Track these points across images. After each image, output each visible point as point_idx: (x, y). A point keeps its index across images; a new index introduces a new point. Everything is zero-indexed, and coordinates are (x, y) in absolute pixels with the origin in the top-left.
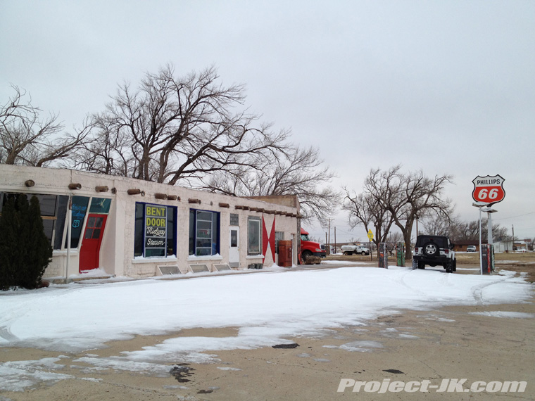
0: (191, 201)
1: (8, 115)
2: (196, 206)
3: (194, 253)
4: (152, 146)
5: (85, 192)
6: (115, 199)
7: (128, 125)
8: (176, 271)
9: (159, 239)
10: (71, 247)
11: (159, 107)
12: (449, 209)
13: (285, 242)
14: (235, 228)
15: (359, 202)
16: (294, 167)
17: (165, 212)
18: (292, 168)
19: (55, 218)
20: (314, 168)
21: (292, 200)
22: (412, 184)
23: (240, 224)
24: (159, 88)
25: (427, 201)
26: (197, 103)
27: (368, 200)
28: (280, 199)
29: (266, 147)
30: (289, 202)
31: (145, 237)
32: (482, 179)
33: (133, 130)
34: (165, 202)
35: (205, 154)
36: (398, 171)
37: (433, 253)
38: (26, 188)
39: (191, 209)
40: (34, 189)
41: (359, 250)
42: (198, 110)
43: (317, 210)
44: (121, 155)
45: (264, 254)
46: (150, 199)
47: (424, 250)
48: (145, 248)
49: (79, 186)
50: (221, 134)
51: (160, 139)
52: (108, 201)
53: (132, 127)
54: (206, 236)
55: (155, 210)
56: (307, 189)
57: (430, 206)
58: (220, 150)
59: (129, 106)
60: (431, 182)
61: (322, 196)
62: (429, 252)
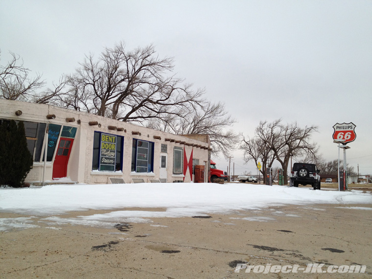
0: (134, 133)
1: (7, 73)
2: (137, 137)
3: (135, 170)
4: (107, 100)
5: (59, 122)
6: (80, 128)
7: (91, 84)
8: (122, 182)
9: (111, 159)
10: (47, 161)
11: (113, 72)
12: (314, 150)
13: (199, 166)
14: (164, 154)
15: (251, 144)
16: (207, 116)
17: (115, 139)
18: (205, 117)
19: (36, 139)
20: (221, 117)
21: (205, 137)
22: (289, 132)
23: (168, 152)
24: (113, 58)
25: (299, 144)
26: (140, 70)
27: (258, 143)
28: (196, 137)
29: (187, 101)
30: (203, 139)
31: (101, 156)
32: (340, 126)
33: (94, 88)
34: (115, 132)
35: (144, 105)
36: (280, 123)
37: (305, 175)
38: (16, 117)
39: (134, 139)
40: (21, 118)
41: (250, 179)
42: (140, 75)
43: (222, 146)
44: (86, 105)
45: (185, 174)
46: (104, 129)
47: (298, 174)
48: (100, 164)
49: (54, 116)
50: (156, 92)
51: (114, 95)
52: (75, 129)
53: (94, 85)
54: (144, 158)
55: (108, 138)
56: (216, 132)
57: (302, 147)
58: (155, 103)
59: (92, 71)
60: (302, 131)
61: (225, 137)
62: (301, 175)
